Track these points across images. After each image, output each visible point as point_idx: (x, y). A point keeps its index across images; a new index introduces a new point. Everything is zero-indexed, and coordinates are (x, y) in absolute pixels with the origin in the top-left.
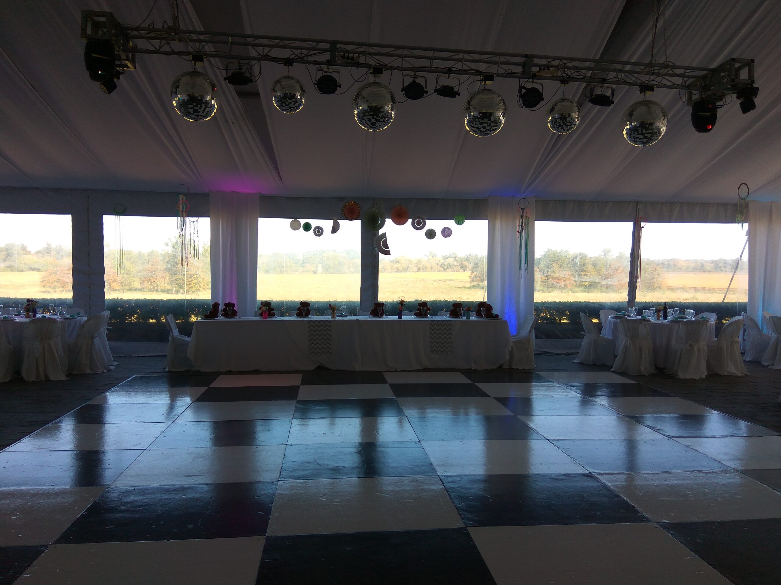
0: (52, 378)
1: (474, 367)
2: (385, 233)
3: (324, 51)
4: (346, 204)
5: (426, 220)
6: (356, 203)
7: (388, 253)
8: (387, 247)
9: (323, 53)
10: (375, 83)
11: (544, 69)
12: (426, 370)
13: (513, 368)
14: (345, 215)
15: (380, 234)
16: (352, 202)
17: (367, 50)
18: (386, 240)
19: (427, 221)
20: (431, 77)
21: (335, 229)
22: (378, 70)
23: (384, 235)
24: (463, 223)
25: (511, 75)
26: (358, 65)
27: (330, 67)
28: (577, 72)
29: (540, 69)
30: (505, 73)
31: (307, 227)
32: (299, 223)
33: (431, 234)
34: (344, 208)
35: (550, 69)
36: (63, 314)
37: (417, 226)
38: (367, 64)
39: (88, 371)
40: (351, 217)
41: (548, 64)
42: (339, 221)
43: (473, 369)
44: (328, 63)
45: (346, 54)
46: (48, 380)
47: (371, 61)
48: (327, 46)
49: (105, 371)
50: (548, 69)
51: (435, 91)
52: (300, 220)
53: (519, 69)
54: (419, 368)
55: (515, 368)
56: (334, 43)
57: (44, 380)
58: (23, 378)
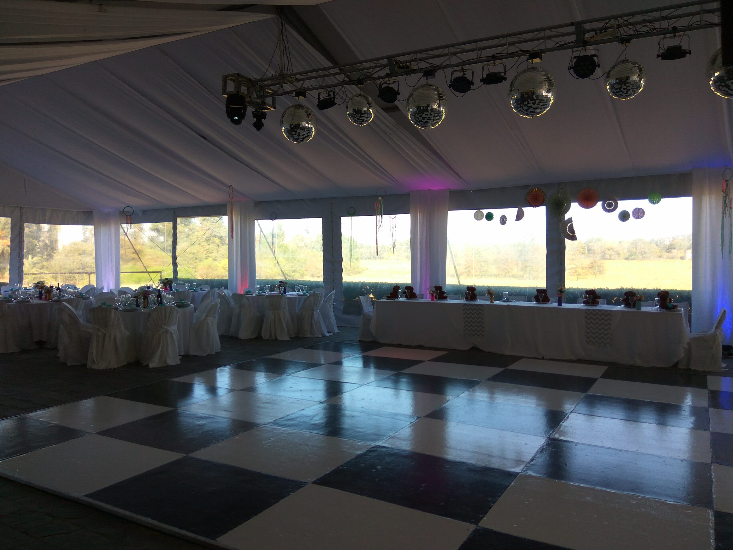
0: (279, 338)
1: (639, 362)
2: (571, 218)
3: (384, 66)
4: (530, 191)
5: (618, 201)
6: (541, 190)
7: (573, 238)
8: (573, 231)
9: (385, 68)
10: (427, 85)
11: (601, 32)
12: (580, 361)
13: (690, 369)
14: (529, 203)
15: (566, 218)
16: (537, 189)
17: (418, 57)
18: (572, 225)
19: (620, 202)
20: (477, 67)
21: (520, 216)
22: (429, 73)
23: (570, 220)
24: (658, 202)
25: (562, 47)
26: (413, 71)
27: (390, 79)
28: (645, 26)
29: (596, 34)
30: (556, 46)
31: (490, 217)
32: (482, 213)
33: (624, 216)
34: (528, 196)
35: (607, 31)
37: (609, 208)
38: (420, 69)
39: (308, 335)
40: (535, 203)
41: (605, 25)
42: (524, 209)
43: (637, 365)
44: (388, 76)
45: (401, 65)
46: (276, 339)
47: (423, 65)
48: (385, 62)
49: (320, 336)
50: (605, 31)
51: (481, 80)
52: (483, 211)
53: (573, 38)
54: (573, 358)
55: (693, 368)
56: (390, 58)
57: (274, 339)
58: (261, 337)
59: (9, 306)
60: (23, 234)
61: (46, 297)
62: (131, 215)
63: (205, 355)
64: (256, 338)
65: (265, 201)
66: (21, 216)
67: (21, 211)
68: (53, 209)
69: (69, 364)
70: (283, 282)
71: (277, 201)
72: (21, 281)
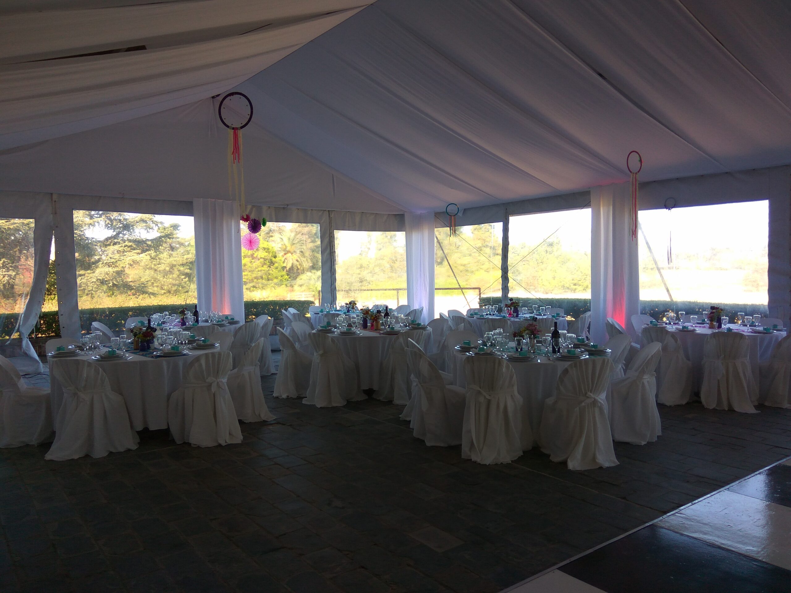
36: (755, 326)
46: (731, 410)
57: (727, 409)
58: (700, 402)
59: (333, 339)
60: (333, 244)
61: (372, 325)
62: (455, 215)
63: (643, 443)
64: (687, 403)
65: (654, 181)
66: (330, 223)
67: (329, 217)
68: (363, 212)
69: (428, 444)
70: (717, 308)
71: (677, 179)
72: (334, 299)
